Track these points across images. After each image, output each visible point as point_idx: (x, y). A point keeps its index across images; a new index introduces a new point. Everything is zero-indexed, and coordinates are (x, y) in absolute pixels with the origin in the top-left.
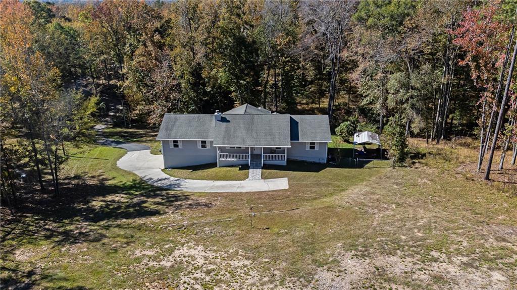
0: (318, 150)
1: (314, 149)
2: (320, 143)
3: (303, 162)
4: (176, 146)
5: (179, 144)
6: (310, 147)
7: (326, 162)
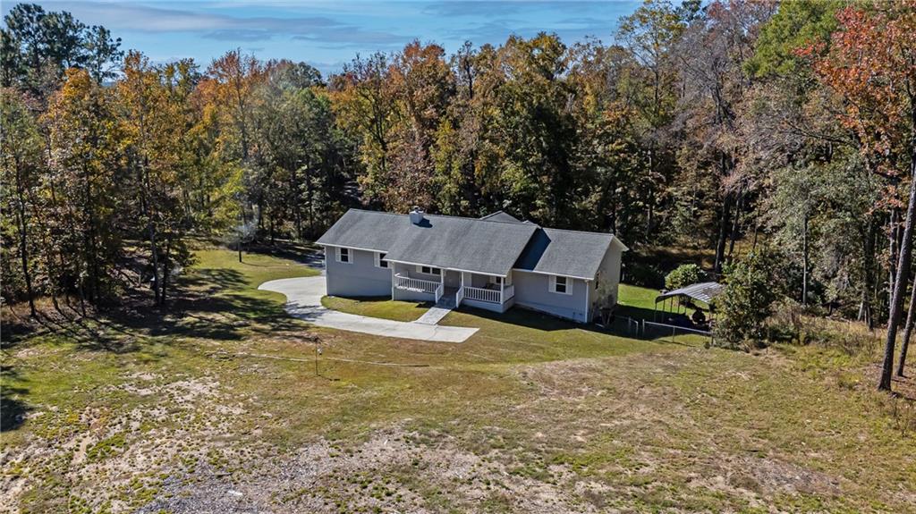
0: (571, 294)
1: (564, 291)
2: (575, 280)
3: (542, 313)
4: (345, 259)
5: (350, 255)
6: (557, 286)
7: (586, 321)
